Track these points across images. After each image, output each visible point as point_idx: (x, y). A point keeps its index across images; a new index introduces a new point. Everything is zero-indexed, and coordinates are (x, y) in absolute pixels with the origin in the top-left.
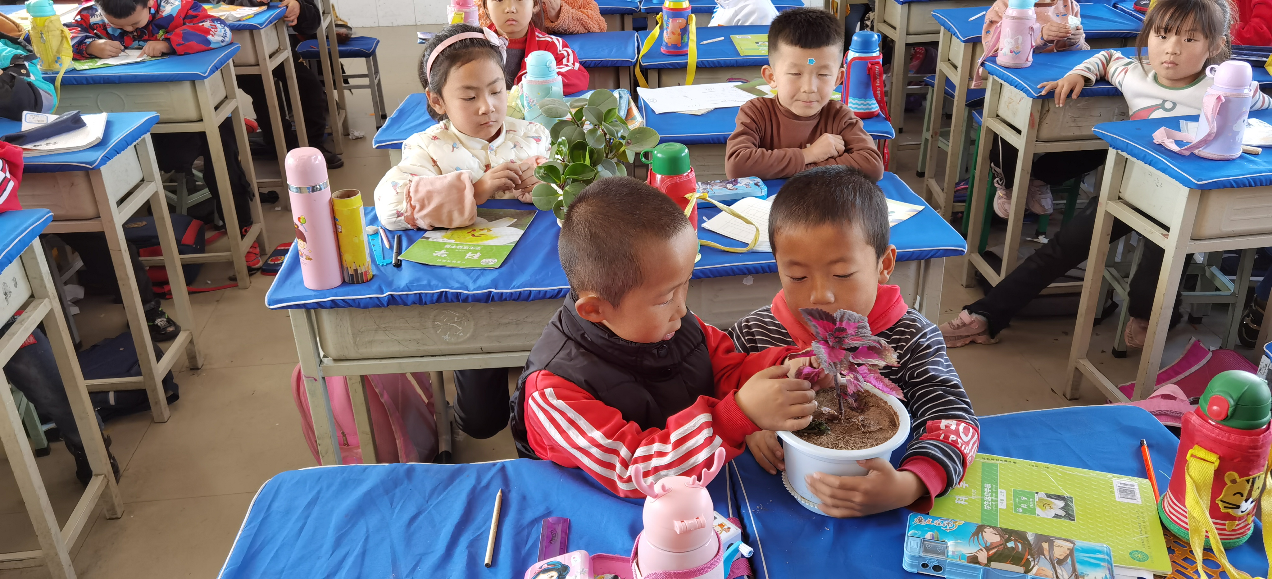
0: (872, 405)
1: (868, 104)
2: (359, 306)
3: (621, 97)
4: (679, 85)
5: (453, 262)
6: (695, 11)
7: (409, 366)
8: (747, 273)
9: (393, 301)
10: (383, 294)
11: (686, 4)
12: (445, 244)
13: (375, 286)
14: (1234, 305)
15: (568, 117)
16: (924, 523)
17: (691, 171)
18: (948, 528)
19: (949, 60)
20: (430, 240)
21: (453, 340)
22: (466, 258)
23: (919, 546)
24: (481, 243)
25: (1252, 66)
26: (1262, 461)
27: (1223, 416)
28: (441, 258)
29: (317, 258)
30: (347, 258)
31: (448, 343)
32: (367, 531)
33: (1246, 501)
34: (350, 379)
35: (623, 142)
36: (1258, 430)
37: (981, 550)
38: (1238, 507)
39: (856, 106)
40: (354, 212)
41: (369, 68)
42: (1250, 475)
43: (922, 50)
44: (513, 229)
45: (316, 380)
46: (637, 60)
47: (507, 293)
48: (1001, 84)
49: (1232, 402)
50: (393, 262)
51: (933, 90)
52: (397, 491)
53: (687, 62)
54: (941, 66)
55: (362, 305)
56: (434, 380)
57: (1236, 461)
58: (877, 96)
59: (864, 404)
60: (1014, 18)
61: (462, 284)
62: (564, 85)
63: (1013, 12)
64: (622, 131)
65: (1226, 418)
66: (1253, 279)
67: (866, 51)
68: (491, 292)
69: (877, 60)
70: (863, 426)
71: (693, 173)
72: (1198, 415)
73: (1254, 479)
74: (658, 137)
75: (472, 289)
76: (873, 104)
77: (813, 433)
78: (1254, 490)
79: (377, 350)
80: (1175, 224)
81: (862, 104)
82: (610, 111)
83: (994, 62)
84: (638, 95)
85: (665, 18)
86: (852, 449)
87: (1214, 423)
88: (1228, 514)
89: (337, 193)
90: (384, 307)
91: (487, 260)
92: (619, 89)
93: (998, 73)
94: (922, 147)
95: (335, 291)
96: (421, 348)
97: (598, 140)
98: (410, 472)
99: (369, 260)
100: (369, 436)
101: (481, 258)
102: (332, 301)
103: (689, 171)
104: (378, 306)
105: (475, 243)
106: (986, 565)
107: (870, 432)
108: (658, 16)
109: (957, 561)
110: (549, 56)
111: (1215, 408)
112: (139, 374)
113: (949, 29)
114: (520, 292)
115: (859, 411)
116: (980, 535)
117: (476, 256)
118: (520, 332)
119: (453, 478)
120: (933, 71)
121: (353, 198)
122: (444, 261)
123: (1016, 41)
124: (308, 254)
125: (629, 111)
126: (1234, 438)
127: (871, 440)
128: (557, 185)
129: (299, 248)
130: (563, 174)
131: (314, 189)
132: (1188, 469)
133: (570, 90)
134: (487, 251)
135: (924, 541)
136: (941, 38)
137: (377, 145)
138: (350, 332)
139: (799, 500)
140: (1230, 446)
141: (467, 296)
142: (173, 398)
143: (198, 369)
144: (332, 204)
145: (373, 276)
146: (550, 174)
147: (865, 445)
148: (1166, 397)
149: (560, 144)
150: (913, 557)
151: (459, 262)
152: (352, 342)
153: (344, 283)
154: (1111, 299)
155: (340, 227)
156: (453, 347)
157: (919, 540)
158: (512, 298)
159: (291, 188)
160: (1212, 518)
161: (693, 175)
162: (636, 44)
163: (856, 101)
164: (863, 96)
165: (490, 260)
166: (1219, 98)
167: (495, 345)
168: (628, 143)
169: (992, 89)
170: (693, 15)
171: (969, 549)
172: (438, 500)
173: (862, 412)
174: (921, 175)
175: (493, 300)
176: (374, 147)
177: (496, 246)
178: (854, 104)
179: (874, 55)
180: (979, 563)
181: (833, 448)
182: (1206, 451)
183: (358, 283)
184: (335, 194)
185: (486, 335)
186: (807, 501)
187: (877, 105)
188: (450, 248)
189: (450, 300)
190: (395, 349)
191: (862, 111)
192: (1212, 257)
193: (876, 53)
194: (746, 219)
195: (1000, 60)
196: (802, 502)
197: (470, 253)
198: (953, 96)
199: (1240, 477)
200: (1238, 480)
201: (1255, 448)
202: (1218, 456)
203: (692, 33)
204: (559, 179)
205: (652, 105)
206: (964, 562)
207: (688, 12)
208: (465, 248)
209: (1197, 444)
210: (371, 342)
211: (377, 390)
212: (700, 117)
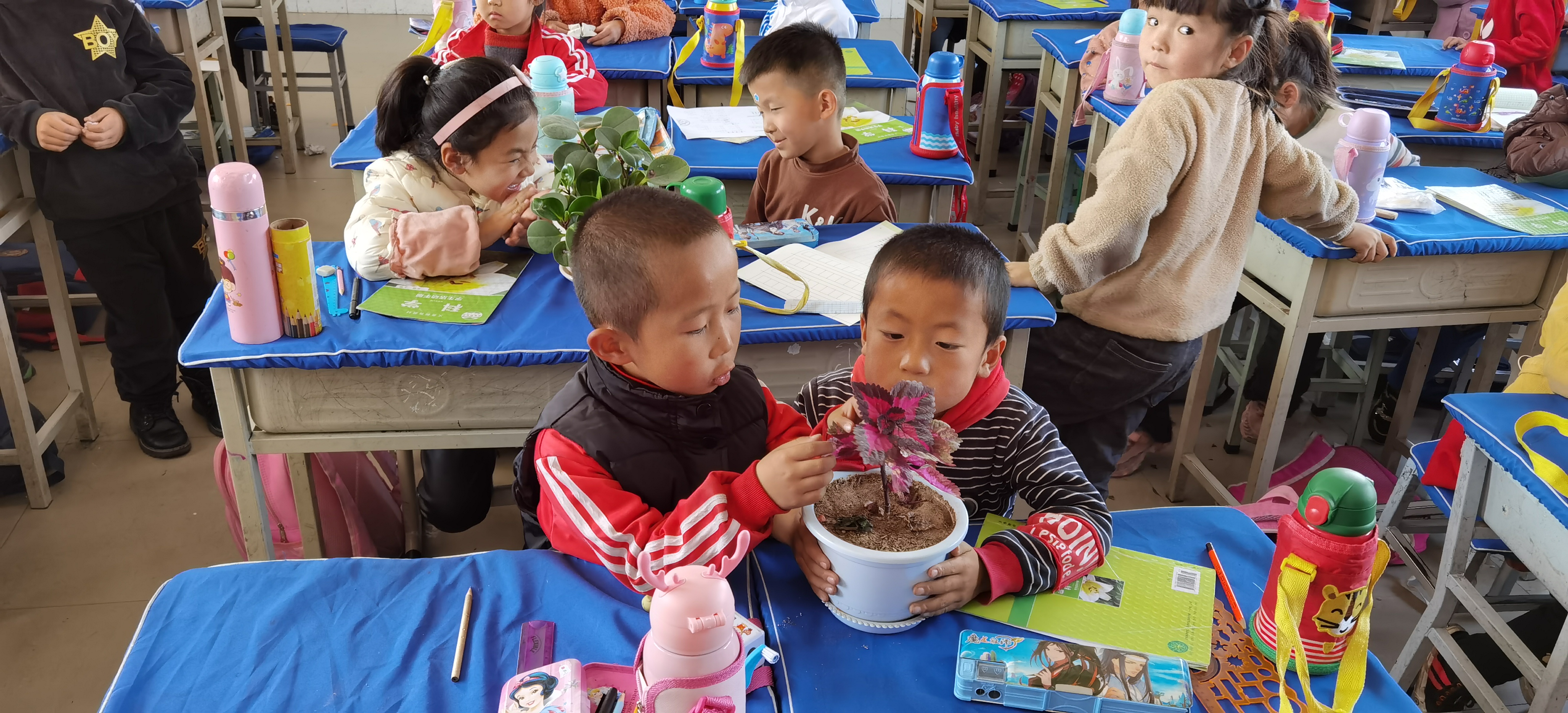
0: (924, 499)
1: (944, 141)
2: (302, 366)
3: (647, 118)
4: (722, 105)
5: (427, 314)
6: (743, 15)
7: (369, 443)
8: (793, 340)
9: (346, 360)
10: (335, 352)
11: (733, 7)
12: (417, 292)
13: (324, 341)
14: (1363, 394)
15: (577, 139)
16: (978, 642)
17: (728, 212)
18: (1006, 646)
19: (1051, 90)
20: (398, 287)
21: (423, 412)
22: (443, 310)
23: (973, 668)
24: (462, 292)
25: (1391, 116)
26: (1365, 573)
27: (1322, 521)
28: (410, 309)
29: (249, 304)
30: (290, 305)
31: (416, 416)
32: (300, 641)
33: (1346, 619)
34: (291, 458)
35: (645, 173)
36: (1361, 537)
37: (1045, 670)
38: (1337, 626)
39: (929, 143)
40: (298, 248)
41: (332, 65)
42: (1351, 589)
43: (1021, 77)
44: (504, 276)
45: (244, 458)
46: (671, 72)
47: (492, 355)
48: (1109, 124)
49: (1332, 504)
50: (350, 312)
51: (1031, 127)
52: (339, 591)
53: (732, 78)
54: (1042, 97)
55: (307, 365)
56: (401, 461)
57: (1335, 572)
58: (955, 131)
59: (915, 497)
60: (1125, 45)
61: (436, 342)
62: (576, 100)
63: (1124, 38)
64: (643, 159)
65: (1326, 523)
66: (1384, 365)
67: (945, 76)
68: (471, 353)
69: (957, 88)
70: (913, 524)
71: (730, 215)
72: (1295, 519)
73: (1355, 594)
74: (688, 168)
75: (448, 349)
76: (950, 141)
77: (853, 531)
78: (1355, 606)
79: (325, 422)
80: (1297, 299)
81: (937, 141)
82: (629, 134)
83: (1101, 97)
84: (668, 115)
85: (708, 22)
86: (898, 551)
87: (1312, 529)
88: (1326, 633)
89: (277, 223)
90: (336, 367)
91: (470, 314)
92: (646, 108)
93: (1104, 110)
94: (1016, 194)
95: (271, 346)
96: (383, 421)
97: (613, 168)
98: (355, 569)
99: (317, 308)
100: (315, 531)
101: (462, 310)
102: (267, 358)
103: (725, 212)
104: (328, 367)
105: (454, 292)
106: (1050, 688)
107: (920, 532)
108: (699, 20)
109: (1018, 685)
110: (559, 63)
111: (1314, 510)
112: (12, 446)
113: (1051, 52)
114: (509, 354)
115: (910, 506)
116: (1043, 653)
117: (456, 309)
118: (508, 405)
119: (409, 575)
120: (1032, 103)
121: (297, 229)
122: (415, 313)
123: (1127, 72)
124: (237, 298)
125: (657, 135)
126: (1333, 546)
127: (922, 541)
128: (559, 223)
129: (225, 290)
130: (567, 210)
131: (246, 216)
132: (1281, 580)
133: (583, 106)
134: (470, 303)
135: (979, 663)
136: (1042, 65)
137: (336, 164)
138: (291, 399)
139: (833, 612)
140: (1329, 555)
141: (442, 358)
142: (56, 477)
143: (92, 441)
144: (269, 234)
145: (323, 328)
146: (551, 209)
147: (914, 547)
148: (1278, 500)
149: (565, 172)
150: (966, 683)
151: (434, 315)
152: (293, 411)
153: (284, 336)
154: (1226, 383)
155: (280, 266)
156: (423, 420)
157: (973, 662)
158: (499, 362)
159: (216, 214)
160: (1301, 637)
161: (729, 218)
162: (670, 52)
163: (930, 137)
164: (940, 132)
165: (473, 314)
166: (1352, 151)
167: (474, 420)
168: (650, 174)
169: (1097, 129)
170: (742, 21)
171: (1030, 670)
172: (391, 602)
173: (913, 507)
174: (1013, 228)
175: (474, 363)
176: (332, 166)
177: (481, 297)
178: (927, 140)
179: (955, 81)
180: (1042, 686)
181: (875, 549)
182: (1303, 560)
183: (302, 337)
184: (273, 225)
185: (465, 407)
186: (843, 613)
187: (955, 143)
188: (422, 298)
189: (420, 362)
190: (348, 421)
191: (936, 149)
192: (1342, 338)
193: (958, 79)
194: (793, 274)
195: (1108, 94)
196: (837, 615)
197: (448, 305)
198: (1053, 135)
199: (1340, 592)
200: (1337, 594)
201: (1357, 557)
202: (1315, 566)
203: (740, 43)
204: (562, 215)
205: (683, 128)
206: (1026, 686)
207: (736, 17)
208: (442, 298)
209: (1293, 552)
210: (318, 412)
211: (326, 473)
212: (740, 146)
